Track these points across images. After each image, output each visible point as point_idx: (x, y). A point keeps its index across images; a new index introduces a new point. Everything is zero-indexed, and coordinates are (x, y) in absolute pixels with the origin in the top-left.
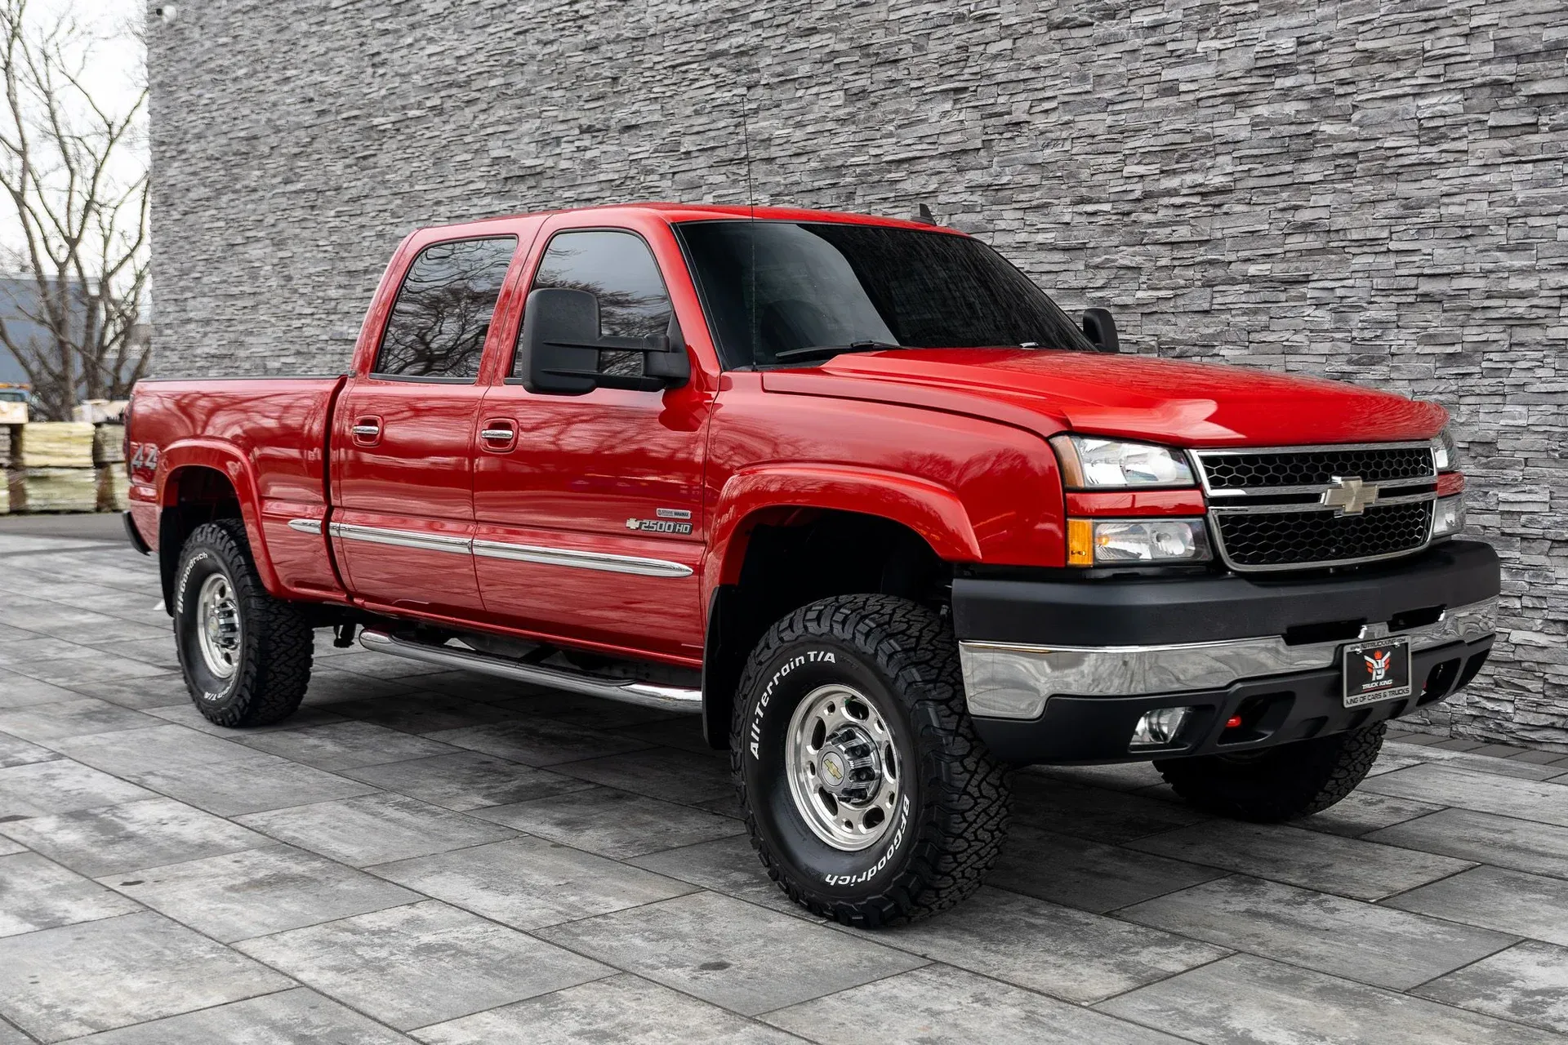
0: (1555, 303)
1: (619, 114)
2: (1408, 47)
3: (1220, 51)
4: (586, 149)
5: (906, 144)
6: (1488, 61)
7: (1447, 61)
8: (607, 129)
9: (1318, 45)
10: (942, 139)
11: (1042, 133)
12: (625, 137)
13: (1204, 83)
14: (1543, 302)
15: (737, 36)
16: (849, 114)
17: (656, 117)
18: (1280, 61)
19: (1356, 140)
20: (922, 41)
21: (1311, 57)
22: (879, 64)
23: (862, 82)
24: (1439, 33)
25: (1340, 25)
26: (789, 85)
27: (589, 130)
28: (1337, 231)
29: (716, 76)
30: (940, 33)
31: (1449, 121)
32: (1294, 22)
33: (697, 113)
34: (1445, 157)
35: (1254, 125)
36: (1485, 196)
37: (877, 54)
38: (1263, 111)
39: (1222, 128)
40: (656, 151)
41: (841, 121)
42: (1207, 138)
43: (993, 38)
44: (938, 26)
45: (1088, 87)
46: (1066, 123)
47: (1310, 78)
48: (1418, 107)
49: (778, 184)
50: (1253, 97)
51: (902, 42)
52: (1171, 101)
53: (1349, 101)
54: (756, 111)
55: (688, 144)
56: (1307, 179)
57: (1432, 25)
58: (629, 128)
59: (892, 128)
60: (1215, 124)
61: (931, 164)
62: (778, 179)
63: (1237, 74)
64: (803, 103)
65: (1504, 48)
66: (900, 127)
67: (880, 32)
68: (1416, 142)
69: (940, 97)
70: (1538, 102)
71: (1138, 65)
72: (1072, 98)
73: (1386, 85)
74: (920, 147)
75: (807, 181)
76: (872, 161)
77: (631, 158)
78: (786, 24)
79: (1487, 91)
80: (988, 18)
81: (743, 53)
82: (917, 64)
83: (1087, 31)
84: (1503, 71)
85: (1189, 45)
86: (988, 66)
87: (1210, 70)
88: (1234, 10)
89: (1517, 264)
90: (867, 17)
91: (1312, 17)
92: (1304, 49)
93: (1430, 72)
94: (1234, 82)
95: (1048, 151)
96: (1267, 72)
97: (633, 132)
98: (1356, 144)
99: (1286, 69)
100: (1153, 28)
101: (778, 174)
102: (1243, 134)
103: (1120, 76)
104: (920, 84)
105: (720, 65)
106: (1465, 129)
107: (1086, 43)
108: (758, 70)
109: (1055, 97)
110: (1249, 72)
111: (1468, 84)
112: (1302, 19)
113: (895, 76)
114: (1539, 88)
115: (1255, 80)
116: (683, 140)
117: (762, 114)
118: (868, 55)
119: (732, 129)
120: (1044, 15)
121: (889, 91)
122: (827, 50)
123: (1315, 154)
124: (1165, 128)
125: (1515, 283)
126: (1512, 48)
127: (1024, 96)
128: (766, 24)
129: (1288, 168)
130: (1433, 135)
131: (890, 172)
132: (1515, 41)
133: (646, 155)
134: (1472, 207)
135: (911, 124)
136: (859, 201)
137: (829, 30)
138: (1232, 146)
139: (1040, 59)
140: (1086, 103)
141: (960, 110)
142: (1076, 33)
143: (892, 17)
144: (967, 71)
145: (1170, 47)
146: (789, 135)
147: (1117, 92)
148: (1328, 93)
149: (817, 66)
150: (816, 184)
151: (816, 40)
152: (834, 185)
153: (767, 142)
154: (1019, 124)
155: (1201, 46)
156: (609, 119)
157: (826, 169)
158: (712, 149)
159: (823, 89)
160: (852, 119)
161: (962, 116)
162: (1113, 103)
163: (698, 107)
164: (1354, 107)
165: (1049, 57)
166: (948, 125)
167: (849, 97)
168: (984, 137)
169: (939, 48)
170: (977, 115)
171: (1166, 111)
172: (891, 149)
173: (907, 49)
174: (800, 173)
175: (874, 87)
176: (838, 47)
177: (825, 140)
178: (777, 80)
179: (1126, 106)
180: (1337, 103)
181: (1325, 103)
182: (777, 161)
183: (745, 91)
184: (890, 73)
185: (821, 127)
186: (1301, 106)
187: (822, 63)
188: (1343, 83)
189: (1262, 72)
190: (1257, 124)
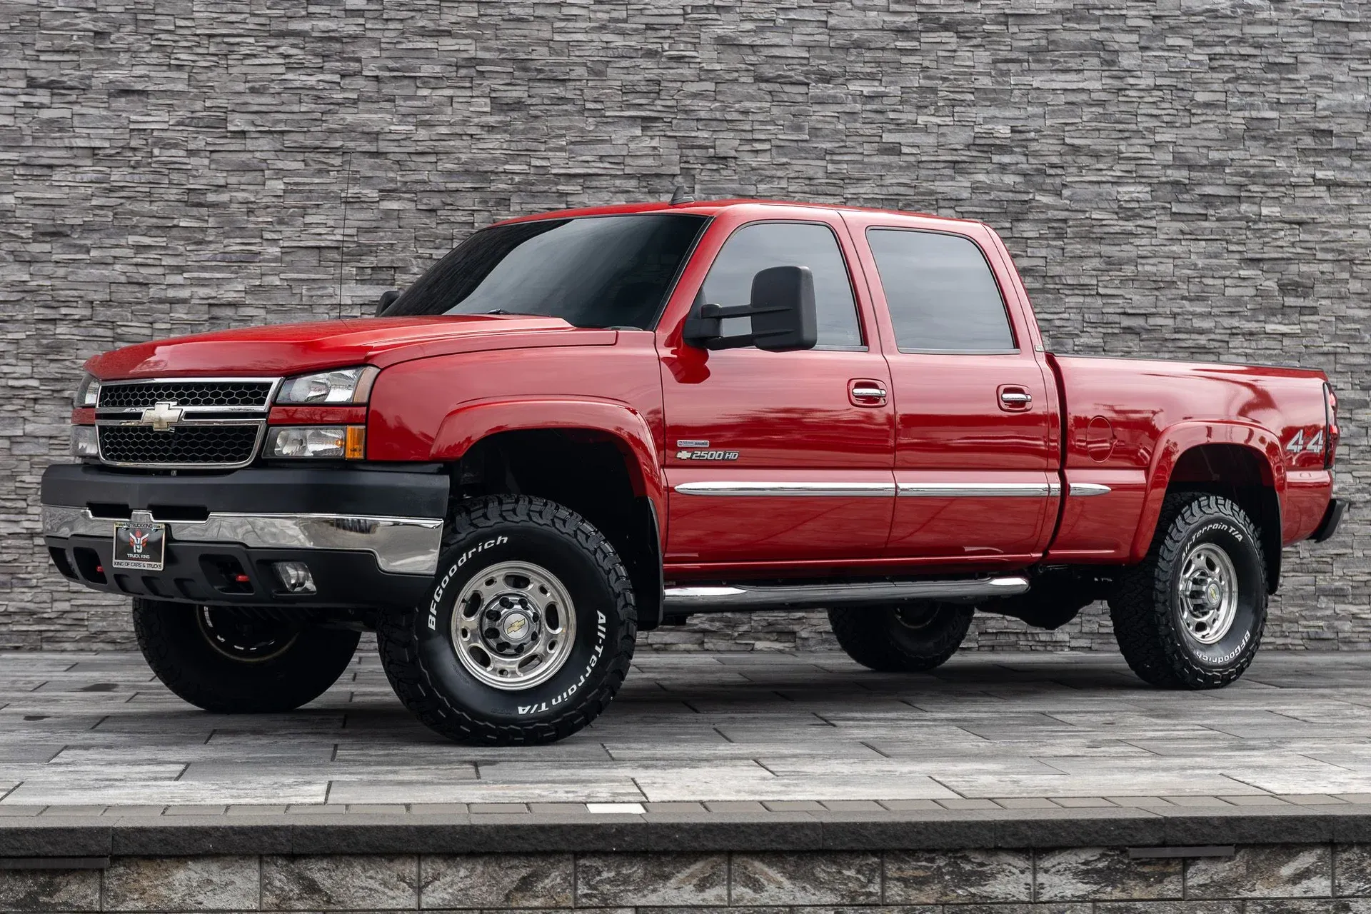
0: (1226, 338)
1: (111, 75)
2: (1107, 148)
3: (939, 125)
4: (41, 106)
5: (587, 160)
6: (1166, 167)
7: (1139, 162)
8: (86, 89)
9: (1032, 135)
10: (628, 161)
11: (753, 169)
12: (121, 102)
13: (925, 149)
14: (1218, 337)
15: (321, 19)
16: (500, 122)
17: (180, 87)
18: (998, 142)
19: (1067, 210)
20: (600, 67)
21: (1024, 143)
22: (541, 80)
23: (517, 93)
24: (1134, 141)
25: (1048, 123)
26: (406, 82)
27: (51, 86)
28: (1052, 277)
29: (289, 57)
30: (626, 63)
31: (1142, 205)
32: (1008, 114)
33: (253, 90)
34: (1140, 230)
35: (974, 189)
36: (1171, 260)
37: (540, 71)
38: (981, 177)
39: (941, 187)
40: (178, 124)
41: (491, 129)
42: (932, 193)
43: (692, 78)
44: (623, 57)
45: (807, 137)
46: (784, 164)
47: (1023, 159)
48: (1118, 192)
49: (392, 180)
50: (972, 166)
51: (575, 64)
52: (894, 159)
53: (1058, 180)
54: (355, 102)
55: (238, 123)
56: (1025, 235)
57: (1127, 134)
58: (127, 92)
59: (564, 143)
60: (937, 183)
61: (618, 182)
62: (391, 175)
63: (958, 147)
64: (428, 103)
65: (1181, 159)
66: (572, 143)
67: (544, 50)
68: (1116, 217)
69: (626, 122)
70: (1206, 199)
71: (858, 125)
72: (787, 144)
73: (1090, 173)
74: (601, 165)
75: (438, 181)
76: (532, 171)
77: (132, 126)
78: (401, 20)
79: (1169, 187)
80: (687, 60)
81: (331, 39)
83: (803, 89)
84: (1181, 175)
85: (912, 117)
86: (688, 102)
87: (931, 140)
88: (952, 96)
89: (1199, 310)
90: (526, 32)
91: (1023, 114)
92: (1018, 136)
93: (1124, 168)
94: (954, 153)
96: (985, 149)
97: (135, 98)
98: (1066, 213)
99: (1003, 149)
100: (871, 98)
101: (391, 169)
102: (965, 195)
103: (837, 131)
104: (598, 106)
105: (294, 46)
106: (1154, 212)
107: (800, 99)
108: (359, 60)
109: (769, 140)
110: (968, 147)
111: (1155, 181)
112: (1016, 113)
113: (562, 94)
114: (1208, 190)
115: (975, 154)
116: (230, 117)
117: (361, 106)
118: (526, 70)
119: (318, 115)
120: (752, 68)
121: (556, 108)
122: (465, 55)
123: (1031, 217)
124: (888, 181)
125: (1198, 323)
126: (1186, 160)
127: (732, 135)
128: (367, 15)
129: (1008, 225)
130: (1129, 214)
131: (557, 184)
132: (1189, 156)
133: (165, 126)
134: (1162, 268)
135: (590, 142)
137: (466, 37)
138: (955, 203)
139: (747, 105)
140: (801, 150)
141: (652, 137)
142: (788, 88)
143: (557, 37)
144: (658, 102)
145: (892, 115)
146: (408, 133)
147: (837, 145)
148: (1041, 172)
149: (450, 69)
150: (454, 186)
151: (447, 43)
152: (475, 189)
153: (375, 136)
154: (725, 158)
155: (921, 120)
156: (89, 78)
157: (467, 172)
158: (282, 132)
159: (459, 93)
160: (504, 127)
161: (655, 143)
162: (832, 153)
163: (257, 85)
164: (1064, 186)
165: (759, 105)
166: (637, 149)
167: (499, 105)
168: (682, 165)
169: (623, 77)
170: (673, 144)
171: (888, 167)
172: (561, 162)
173: (580, 71)
174: (425, 172)
175: (534, 101)
176: (481, 54)
177: (465, 143)
178: (388, 74)
179: (846, 158)
180: (1049, 181)
181: (1039, 179)
182: (390, 156)
183: (336, 78)
184: (557, 91)
185: (458, 130)
186: (1018, 179)
187: (458, 67)
188: (1053, 166)
189: (981, 148)
190: (977, 188)
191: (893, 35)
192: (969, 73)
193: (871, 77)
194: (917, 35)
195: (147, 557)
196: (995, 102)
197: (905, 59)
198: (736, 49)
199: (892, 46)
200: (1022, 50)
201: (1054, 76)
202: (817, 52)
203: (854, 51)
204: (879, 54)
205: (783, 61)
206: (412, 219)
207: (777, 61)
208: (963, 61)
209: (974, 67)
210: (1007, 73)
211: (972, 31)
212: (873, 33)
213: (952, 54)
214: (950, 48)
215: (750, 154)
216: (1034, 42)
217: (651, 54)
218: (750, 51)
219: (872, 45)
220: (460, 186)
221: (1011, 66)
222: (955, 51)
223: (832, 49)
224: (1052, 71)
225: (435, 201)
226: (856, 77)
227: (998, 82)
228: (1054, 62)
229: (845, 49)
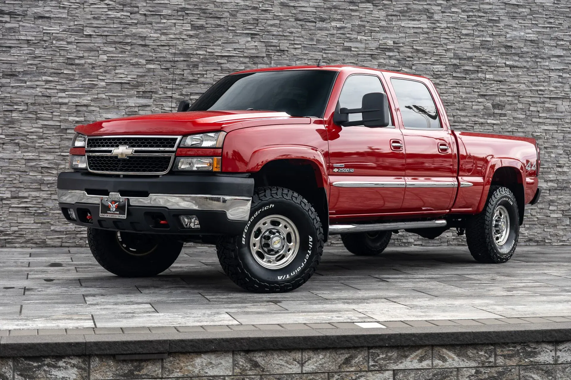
0: (473, 125)
1: (35, 10)
2: (429, 50)
3: (366, 40)
4: (6, 22)
5: (229, 50)
6: (451, 58)
7: (441, 56)
8: (25, 15)
9: (401, 45)
10: (246, 51)
11: (294, 55)
12: (40, 21)
13: (361, 49)
14: (470, 125)
16: (195, 34)
17: (64, 16)
18: (388, 47)
20: (234, 13)
21: (398, 48)
22: (211, 17)
23: (201, 22)
24: (439, 48)
25: (407, 40)
26: (157, 17)
27: (10, 14)
29: (109, 5)
30: (245, 12)
31: (442, 73)
32: (392, 36)
33: (94, 18)
34: (441, 83)
36: (453, 95)
37: (210, 14)
38: (382, 61)
40: (63, 31)
41: (191, 36)
43: (271, 19)
44: (244, 9)
45: (315, 43)
46: (306, 54)
47: (397, 54)
48: (433, 68)
50: (378, 56)
51: (225, 11)
52: (348, 53)
53: (411, 63)
54: (136, 24)
55: (88, 31)
57: (437, 45)
58: (42, 17)
59: (220, 43)
60: (365, 63)
61: (241, 59)
62: (151, 54)
63: (373, 49)
64: (166, 25)
65: (456, 56)
66: (223, 43)
67: (212, 5)
68: (432, 77)
69: (245, 35)
70: (465, 71)
71: (335, 39)
72: (308, 46)
73: (423, 60)
74: (235, 52)
75: (170, 57)
76: (207, 54)
77: (44, 31)
79: (452, 66)
80: (269, 11)
82: (231, 21)
83: (314, 24)
84: (456, 62)
85: (355, 36)
86: (269, 28)
87: (363, 46)
88: (371, 29)
89: (463, 114)
92: (396, 45)
93: (435, 58)
94: (372, 51)
95: (298, 62)
96: (383, 50)
97: (46, 20)
99: (390, 50)
100: (340, 28)
101: (151, 52)
103: (327, 41)
104: (234, 28)
106: (447, 76)
107: (313, 28)
108: (138, 7)
109: (301, 44)
110: (377, 49)
111: (447, 64)
112: (395, 36)
113: (219, 23)
114: (467, 68)
115: (379, 51)
116: (85, 29)
117: (139, 26)
118: (205, 13)
119: (121, 29)
120: (294, 15)
121: (217, 29)
122: (180, 6)
125: (462, 119)
126: (459, 56)
127: (286, 41)
130: (437, 76)
131: (217, 59)
132: (459, 54)
133: (58, 32)
134: (449, 97)
135: (231, 43)
136: (200, 68)
139: (293, 30)
140: (313, 48)
141: (255, 42)
142: (308, 24)
144: (257, 28)
145: (348, 35)
146: (158, 37)
147: (327, 47)
148: (404, 59)
149: (175, 12)
150: (176, 59)
152: (184, 61)
153: (144, 38)
154: (283, 51)
155: (359, 37)
156: (27, 11)
157: (181, 54)
158: (106, 36)
159: (178, 21)
160: (196, 36)
161: (256, 44)
162: (325, 50)
163: (96, 16)
164: (413, 65)
165: (297, 30)
166: (249, 46)
167: (194, 27)
168: (267, 53)
169: (243, 17)
170: (263, 45)
171: (347, 56)
172: (219, 51)
173: (227, 14)
174: (165, 53)
175: (208, 26)
176: (187, 6)
177: (180, 42)
178: (149, 13)
179: (330, 52)
180: (407, 63)
181: (403, 62)
182: (150, 46)
183: (129, 14)
184: (217, 22)
185: (178, 36)
186: (396, 62)
187: (178, 11)
188: (409, 57)
189: (382, 49)
190: (380, 65)
191: (348, 4)
192: (378, 20)
193: (340, 20)
194: (357, 4)
195: (118, 213)
196: (387, 32)
197: (353, 14)
198: (288, 8)
199: (348, 8)
200: (397, 11)
201: (409, 22)
202: (319, 9)
203: (333, 10)
204: (343, 11)
205: (306, 13)
206: (159, 72)
207: (303, 13)
208: (375, 15)
209: (379, 17)
210: (392, 20)
211: (378, 3)
212: (341, 3)
213: (371, 12)
214: (370, 10)
215: (293, 49)
216: (402, 8)
217: (255, 8)
218: (293, 8)
219: (341, 8)
220: (178, 59)
221: (393, 17)
222: (372, 11)
223: (325, 9)
224: (409, 20)
225: (169, 65)
226: (334, 20)
227: (388, 24)
228: (409, 16)
229: (330, 9)
